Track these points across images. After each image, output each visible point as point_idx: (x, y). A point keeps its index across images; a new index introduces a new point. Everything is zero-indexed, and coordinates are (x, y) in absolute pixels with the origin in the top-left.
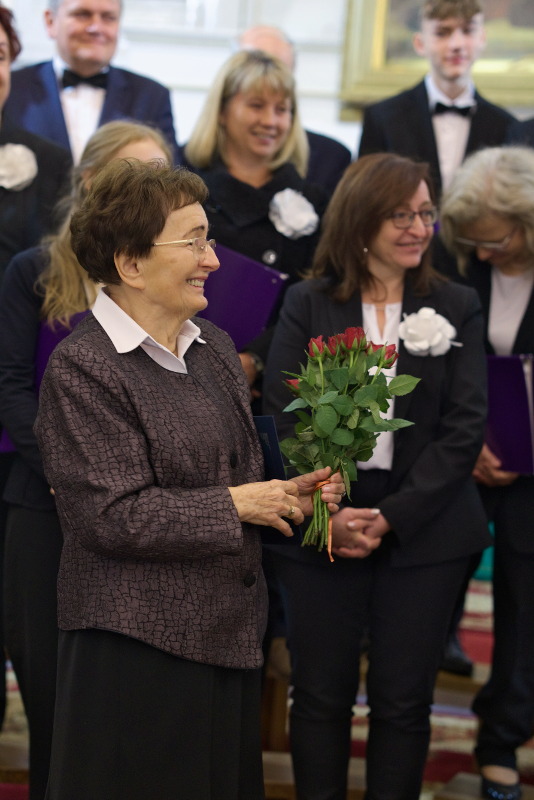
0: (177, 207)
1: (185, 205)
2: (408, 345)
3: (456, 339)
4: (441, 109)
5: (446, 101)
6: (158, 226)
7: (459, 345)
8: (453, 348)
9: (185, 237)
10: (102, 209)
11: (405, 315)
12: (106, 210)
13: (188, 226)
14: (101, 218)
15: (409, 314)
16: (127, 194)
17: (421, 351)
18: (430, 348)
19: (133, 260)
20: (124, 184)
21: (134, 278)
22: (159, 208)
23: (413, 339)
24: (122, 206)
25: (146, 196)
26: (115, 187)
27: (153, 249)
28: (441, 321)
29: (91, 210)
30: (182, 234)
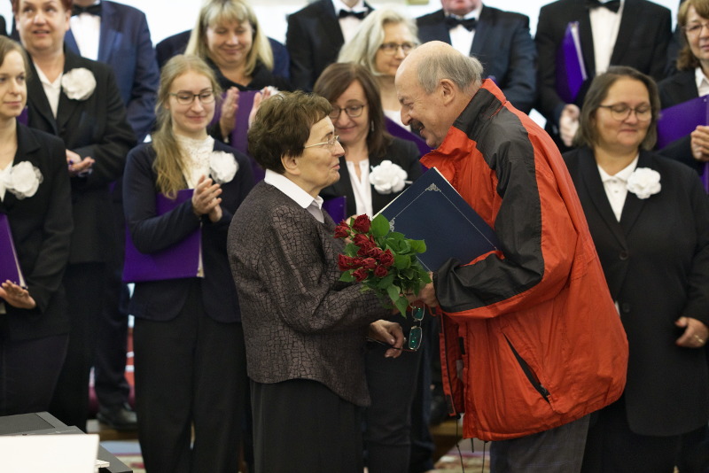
0: (316, 122)
1: (320, 119)
2: (377, 187)
3: (408, 179)
4: (344, 14)
5: (347, 9)
6: (306, 135)
7: (410, 182)
8: (407, 185)
9: (322, 140)
10: (269, 129)
11: (372, 167)
12: (272, 130)
13: (323, 133)
14: (269, 134)
15: (374, 166)
16: (284, 118)
17: (386, 191)
18: (392, 188)
19: (293, 158)
20: (282, 112)
21: (294, 169)
22: (306, 124)
23: (380, 183)
24: (283, 126)
25: (297, 117)
26: (277, 113)
27: (305, 150)
28: (396, 168)
29: (262, 130)
30: (321, 138)
